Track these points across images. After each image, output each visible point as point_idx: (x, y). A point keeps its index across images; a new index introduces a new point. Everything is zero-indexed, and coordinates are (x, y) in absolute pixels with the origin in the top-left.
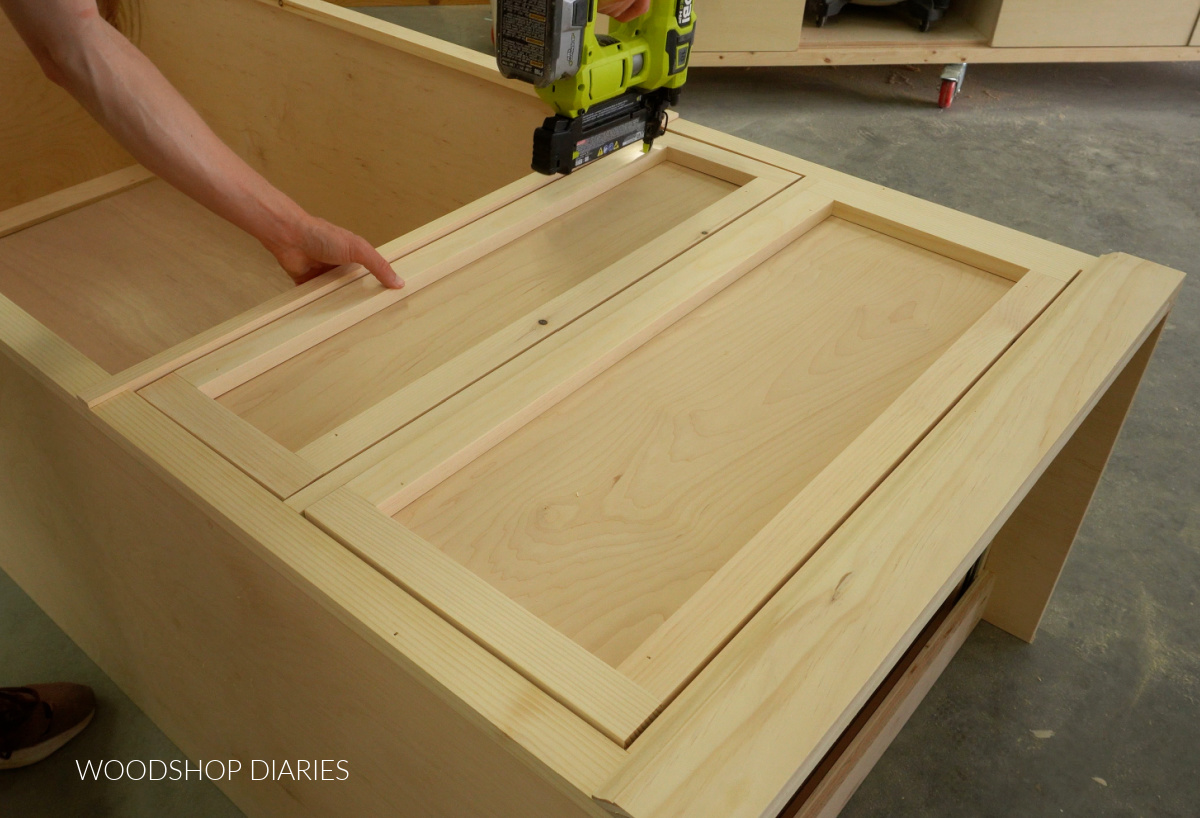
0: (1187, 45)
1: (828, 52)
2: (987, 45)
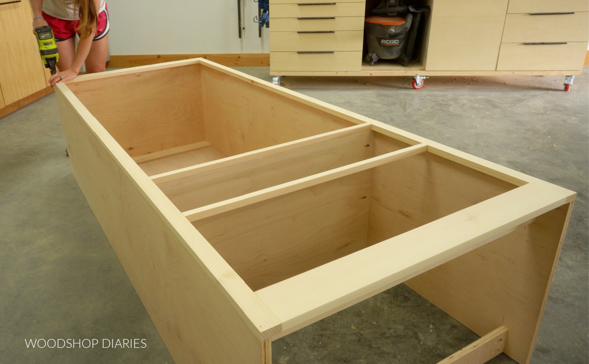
0: (496, 70)
1: (371, 72)
2: (424, 70)
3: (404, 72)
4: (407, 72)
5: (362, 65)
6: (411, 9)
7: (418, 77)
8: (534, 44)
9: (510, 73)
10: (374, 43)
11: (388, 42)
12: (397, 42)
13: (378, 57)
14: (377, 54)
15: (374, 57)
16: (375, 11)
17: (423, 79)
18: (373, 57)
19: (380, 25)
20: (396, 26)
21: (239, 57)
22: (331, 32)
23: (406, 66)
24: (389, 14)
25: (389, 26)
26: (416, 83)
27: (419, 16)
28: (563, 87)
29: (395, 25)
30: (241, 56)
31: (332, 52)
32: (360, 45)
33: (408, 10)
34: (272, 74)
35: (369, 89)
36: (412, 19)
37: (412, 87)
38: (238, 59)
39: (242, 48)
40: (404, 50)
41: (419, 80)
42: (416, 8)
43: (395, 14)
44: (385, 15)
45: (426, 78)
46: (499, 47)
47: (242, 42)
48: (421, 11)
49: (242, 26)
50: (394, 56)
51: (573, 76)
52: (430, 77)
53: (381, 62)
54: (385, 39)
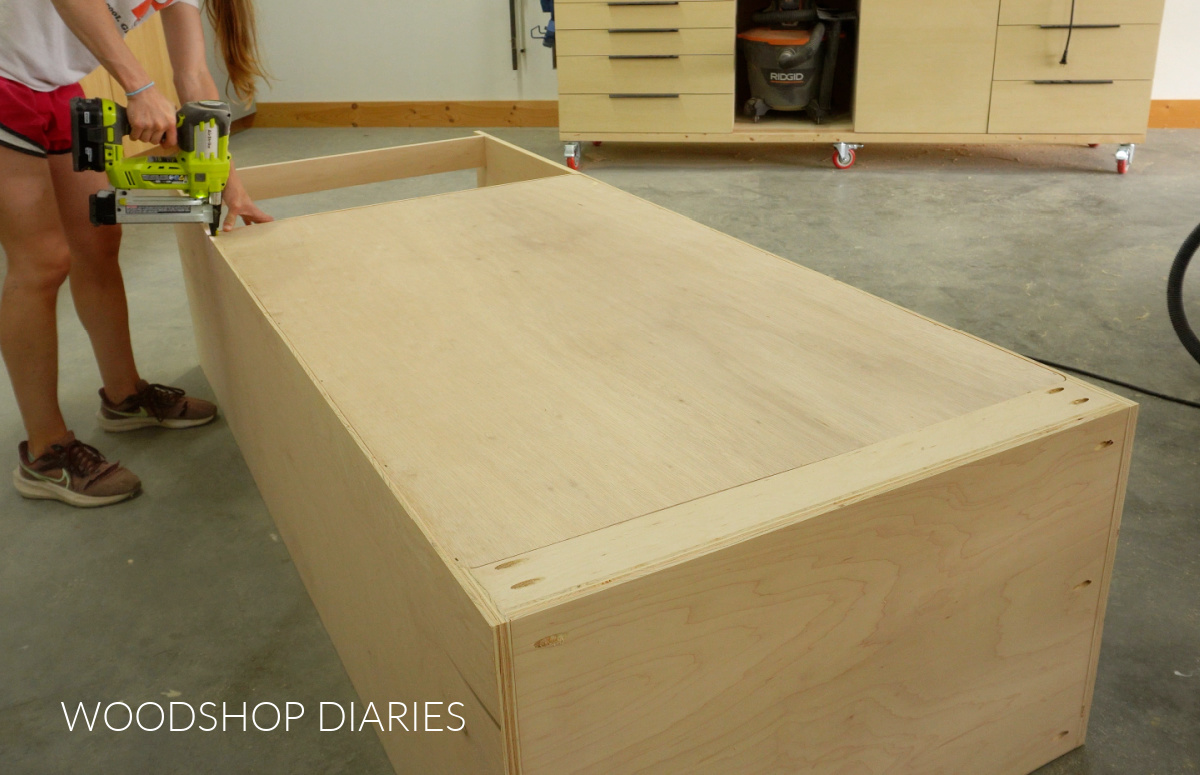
0: (987, 133)
1: (752, 134)
2: (853, 131)
3: (814, 134)
4: (821, 134)
5: (736, 121)
6: (822, 16)
7: (843, 145)
8: (1052, 82)
9: (1014, 138)
10: (757, 80)
11: (784, 77)
12: (799, 77)
13: (767, 105)
14: (764, 102)
15: (759, 104)
16: (758, 17)
17: (853, 149)
18: (756, 106)
19: (766, 44)
20: (796, 47)
21: (514, 107)
22: (671, 57)
23: (820, 124)
24: (784, 24)
25: (783, 47)
26: (840, 157)
27: (837, 28)
28: (1114, 167)
29: (793, 44)
30: (518, 106)
31: (675, 96)
32: (728, 82)
33: (816, 16)
34: (563, 137)
35: (751, 168)
36: (823, 33)
37: (832, 165)
38: (513, 111)
39: (520, 88)
40: (815, 93)
41: (843, 150)
42: (833, 13)
43: (795, 24)
44: (776, 26)
45: (859, 148)
46: (989, 87)
47: (520, 76)
48: (841, 18)
49: (519, 47)
50: (797, 105)
51: (1133, 145)
52: (865, 144)
53: (773, 115)
54: (777, 71)
